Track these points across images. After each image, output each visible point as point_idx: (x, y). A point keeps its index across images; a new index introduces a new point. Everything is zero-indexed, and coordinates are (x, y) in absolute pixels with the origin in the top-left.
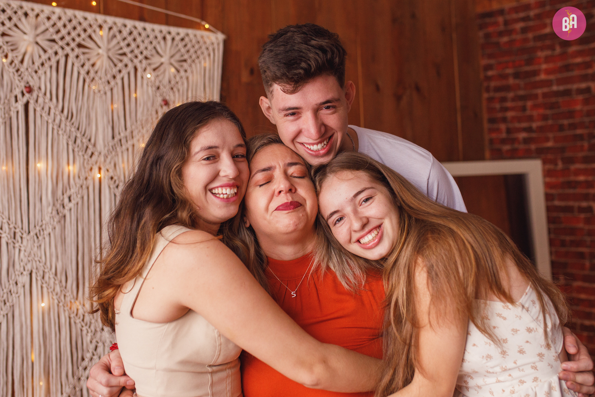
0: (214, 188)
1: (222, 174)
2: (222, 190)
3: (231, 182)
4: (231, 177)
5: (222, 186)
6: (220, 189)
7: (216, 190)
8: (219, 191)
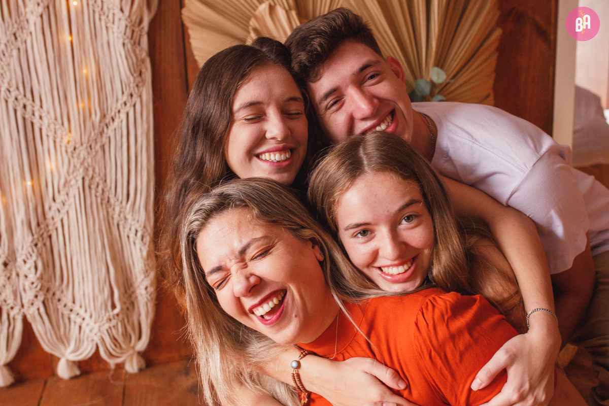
0: (261, 153)
1: (268, 135)
2: (270, 155)
3: (281, 145)
4: (280, 140)
5: (269, 151)
6: (267, 154)
7: (263, 156)
8: (266, 156)
